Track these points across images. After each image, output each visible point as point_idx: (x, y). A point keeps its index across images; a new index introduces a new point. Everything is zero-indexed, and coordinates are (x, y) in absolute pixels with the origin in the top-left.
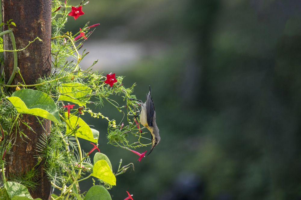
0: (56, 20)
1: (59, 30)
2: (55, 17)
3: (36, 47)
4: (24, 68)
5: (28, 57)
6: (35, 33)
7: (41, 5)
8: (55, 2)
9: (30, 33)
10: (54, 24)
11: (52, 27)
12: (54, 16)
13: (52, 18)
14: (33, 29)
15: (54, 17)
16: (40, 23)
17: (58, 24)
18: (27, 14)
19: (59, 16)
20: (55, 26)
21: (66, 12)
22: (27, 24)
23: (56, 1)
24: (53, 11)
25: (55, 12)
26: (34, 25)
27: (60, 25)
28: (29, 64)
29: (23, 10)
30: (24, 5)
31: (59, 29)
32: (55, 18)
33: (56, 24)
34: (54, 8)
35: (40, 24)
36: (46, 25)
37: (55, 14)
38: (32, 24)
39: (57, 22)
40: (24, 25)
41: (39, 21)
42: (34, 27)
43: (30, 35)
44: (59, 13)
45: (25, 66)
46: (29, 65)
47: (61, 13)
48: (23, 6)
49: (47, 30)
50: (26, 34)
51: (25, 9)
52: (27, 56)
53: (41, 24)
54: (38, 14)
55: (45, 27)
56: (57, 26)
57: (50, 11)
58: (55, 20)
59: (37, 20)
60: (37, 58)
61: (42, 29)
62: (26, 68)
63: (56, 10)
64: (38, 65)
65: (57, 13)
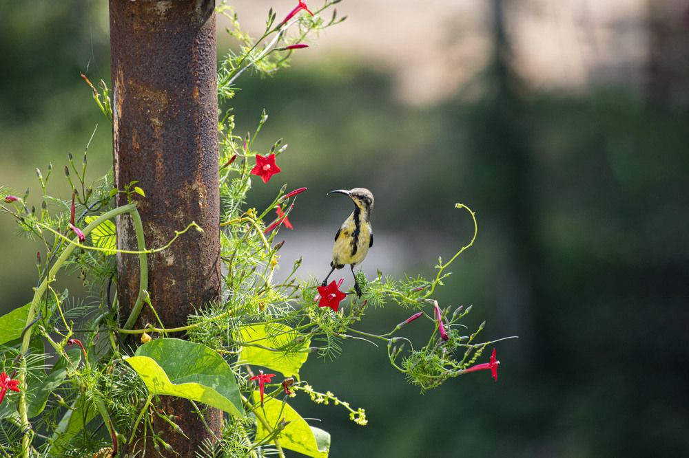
0: (230, 184)
1: (236, 206)
2: (227, 178)
3: (189, 244)
4: (163, 291)
5: (171, 266)
6: (187, 212)
7: (198, 149)
8: (225, 145)
9: (175, 213)
10: (224, 192)
11: (221, 198)
12: (224, 175)
13: (220, 178)
14: (183, 202)
15: (225, 178)
16: (196, 190)
17: (232, 193)
18: (170, 170)
19: (234, 175)
20: (227, 197)
21: (246, 166)
22: (168, 191)
23: (226, 143)
24: (221, 163)
25: (227, 165)
26: (184, 194)
27: (236, 194)
28: (174, 281)
29: (161, 161)
30: (164, 150)
31: (234, 205)
32: (226, 180)
33: (229, 193)
34: (224, 156)
35: (196, 192)
36: (210, 195)
37: (226, 170)
38: (181, 192)
39: (231, 189)
40: (162, 194)
41: (194, 186)
42: (184, 199)
43: (176, 216)
44: (234, 169)
45: (165, 286)
46: (174, 284)
47: (237, 169)
48: (162, 151)
49: (212, 205)
50: (168, 215)
51: (165, 159)
52: (168, 264)
53: (198, 193)
54: (192, 171)
55: (207, 199)
56: (231, 196)
57: (217, 164)
58: (226, 185)
59: (191, 183)
60: (192, 267)
61: (200, 204)
62: (167, 291)
63: (227, 161)
64: (193, 284)
65: (230, 168)
